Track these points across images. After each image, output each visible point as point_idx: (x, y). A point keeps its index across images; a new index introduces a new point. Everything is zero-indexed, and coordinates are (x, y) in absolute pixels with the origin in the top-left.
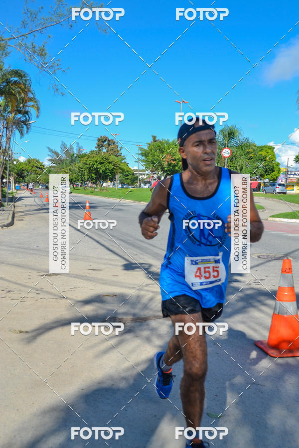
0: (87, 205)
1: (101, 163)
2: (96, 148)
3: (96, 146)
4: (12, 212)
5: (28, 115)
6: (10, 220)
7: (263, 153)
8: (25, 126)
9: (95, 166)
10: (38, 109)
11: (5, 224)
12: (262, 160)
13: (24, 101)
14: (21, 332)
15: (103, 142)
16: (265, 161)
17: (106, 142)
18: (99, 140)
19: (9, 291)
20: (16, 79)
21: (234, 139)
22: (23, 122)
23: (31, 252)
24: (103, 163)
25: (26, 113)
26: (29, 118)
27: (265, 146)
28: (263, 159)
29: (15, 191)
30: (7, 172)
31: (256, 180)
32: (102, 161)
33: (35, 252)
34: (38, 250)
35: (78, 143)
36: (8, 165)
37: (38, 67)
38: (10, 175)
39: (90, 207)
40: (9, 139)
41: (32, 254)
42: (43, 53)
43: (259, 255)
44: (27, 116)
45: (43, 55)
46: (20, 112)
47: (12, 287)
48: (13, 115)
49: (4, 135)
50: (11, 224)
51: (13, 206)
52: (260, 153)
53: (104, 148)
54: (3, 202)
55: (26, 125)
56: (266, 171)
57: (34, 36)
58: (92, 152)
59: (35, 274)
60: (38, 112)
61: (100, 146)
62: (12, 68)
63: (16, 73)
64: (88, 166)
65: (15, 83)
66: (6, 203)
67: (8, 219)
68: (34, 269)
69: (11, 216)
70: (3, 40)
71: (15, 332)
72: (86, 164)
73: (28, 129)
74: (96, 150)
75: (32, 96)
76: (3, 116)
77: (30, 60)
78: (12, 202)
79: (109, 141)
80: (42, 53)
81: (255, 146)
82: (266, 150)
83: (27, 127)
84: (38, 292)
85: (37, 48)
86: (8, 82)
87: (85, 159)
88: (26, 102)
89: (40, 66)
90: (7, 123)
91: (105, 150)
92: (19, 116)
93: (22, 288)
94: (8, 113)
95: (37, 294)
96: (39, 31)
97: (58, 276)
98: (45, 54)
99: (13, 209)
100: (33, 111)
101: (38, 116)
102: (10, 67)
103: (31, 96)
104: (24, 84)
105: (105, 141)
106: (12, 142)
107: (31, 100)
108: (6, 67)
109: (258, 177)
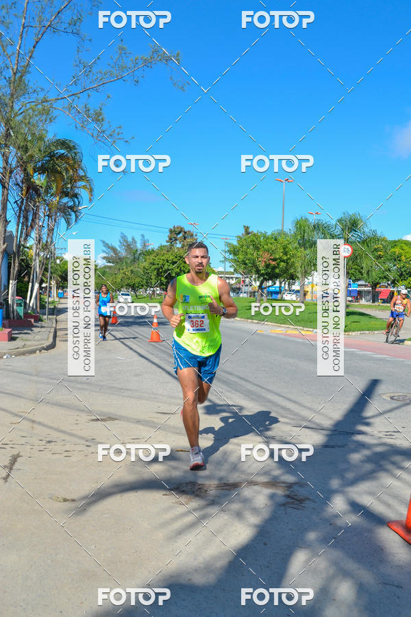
0: (155, 321)
1: (174, 263)
2: (167, 242)
3: (168, 239)
4: (53, 330)
5: (77, 198)
6: (51, 340)
7: (397, 250)
8: (73, 213)
9: (166, 267)
10: (91, 191)
11: (44, 346)
12: (395, 260)
13: (72, 180)
14: (65, 500)
15: (176, 233)
16: (400, 260)
17: (181, 235)
18: (171, 231)
19: (49, 442)
20: (62, 151)
21: (355, 231)
22: (71, 208)
23: (79, 386)
24: (176, 262)
25: (76, 196)
26: (79, 203)
27: (399, 240)
28: (397, 259)
29: (57, 299)
30: (48, 275)
31: (387, 287)
32: (175, 260)
33: (85, 386)
34: (88, 384)
35: (143, 236)
36: (49, 266)
37: (93, 136)
38: (51, 278)
39: (159, 323)
40: (51, 230)
41: (80, 389)
42: (100, 118)
43: (392, 395)
44: (76, 200)
45: (99, 121)
46: (67, 195)
47: (54, 435)
48: (58, 199)
49: (45, 225)
50: (53, 346)
51: (54, 321)
52: (393, 250)
53: (178, 242)
54: (41, 316)
55: (75, 212)
56: (401, 275)
57: (89, 96)
58: (161, 247)
59: (84, 417)
60: (92, 195)
61: (172, 240)
62: (58, 138)
63: (63, 144)
64: (156, 266)
65: (62, 157)
66: (45, 317)
67: (48, 340)
68: (83, 411)
69: (52, 335)
70: (47, 101)
71: (57, 499)
72: (154, 264)
73: (77, 217)
74: (167, 244)
75: (83, 174)
76: (45, 200)
77: (82, 127)
78: (53, 314)
79: (185, 233)
80: (98, 118)
81: (386, 241)
82: (402, 247)
83: (76, 215)
84: (88, 443)
85: (92, 112)
86: (52, 156)
87: (152, 257)
88: (75, 181)
89: (95, 135)
90: (50, 210)
91: (179, 245)
92: (65, 200)
93: (67, 438)
94: (52, 196)
95: (87, 446)
96: (95, 89)
97: (116, 422)
98: (103, 120)
99: (54, 325)
100: (84, 194)
101: (90, 200)
102: (55, 135)
103: (81, 173)
104: (74, 159)
105: (179, 233)
106: (55, 234)
107: (81, 178)
108: (50, 137)
109: (389, 282)
